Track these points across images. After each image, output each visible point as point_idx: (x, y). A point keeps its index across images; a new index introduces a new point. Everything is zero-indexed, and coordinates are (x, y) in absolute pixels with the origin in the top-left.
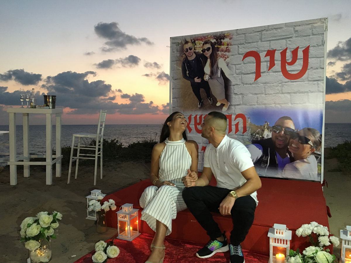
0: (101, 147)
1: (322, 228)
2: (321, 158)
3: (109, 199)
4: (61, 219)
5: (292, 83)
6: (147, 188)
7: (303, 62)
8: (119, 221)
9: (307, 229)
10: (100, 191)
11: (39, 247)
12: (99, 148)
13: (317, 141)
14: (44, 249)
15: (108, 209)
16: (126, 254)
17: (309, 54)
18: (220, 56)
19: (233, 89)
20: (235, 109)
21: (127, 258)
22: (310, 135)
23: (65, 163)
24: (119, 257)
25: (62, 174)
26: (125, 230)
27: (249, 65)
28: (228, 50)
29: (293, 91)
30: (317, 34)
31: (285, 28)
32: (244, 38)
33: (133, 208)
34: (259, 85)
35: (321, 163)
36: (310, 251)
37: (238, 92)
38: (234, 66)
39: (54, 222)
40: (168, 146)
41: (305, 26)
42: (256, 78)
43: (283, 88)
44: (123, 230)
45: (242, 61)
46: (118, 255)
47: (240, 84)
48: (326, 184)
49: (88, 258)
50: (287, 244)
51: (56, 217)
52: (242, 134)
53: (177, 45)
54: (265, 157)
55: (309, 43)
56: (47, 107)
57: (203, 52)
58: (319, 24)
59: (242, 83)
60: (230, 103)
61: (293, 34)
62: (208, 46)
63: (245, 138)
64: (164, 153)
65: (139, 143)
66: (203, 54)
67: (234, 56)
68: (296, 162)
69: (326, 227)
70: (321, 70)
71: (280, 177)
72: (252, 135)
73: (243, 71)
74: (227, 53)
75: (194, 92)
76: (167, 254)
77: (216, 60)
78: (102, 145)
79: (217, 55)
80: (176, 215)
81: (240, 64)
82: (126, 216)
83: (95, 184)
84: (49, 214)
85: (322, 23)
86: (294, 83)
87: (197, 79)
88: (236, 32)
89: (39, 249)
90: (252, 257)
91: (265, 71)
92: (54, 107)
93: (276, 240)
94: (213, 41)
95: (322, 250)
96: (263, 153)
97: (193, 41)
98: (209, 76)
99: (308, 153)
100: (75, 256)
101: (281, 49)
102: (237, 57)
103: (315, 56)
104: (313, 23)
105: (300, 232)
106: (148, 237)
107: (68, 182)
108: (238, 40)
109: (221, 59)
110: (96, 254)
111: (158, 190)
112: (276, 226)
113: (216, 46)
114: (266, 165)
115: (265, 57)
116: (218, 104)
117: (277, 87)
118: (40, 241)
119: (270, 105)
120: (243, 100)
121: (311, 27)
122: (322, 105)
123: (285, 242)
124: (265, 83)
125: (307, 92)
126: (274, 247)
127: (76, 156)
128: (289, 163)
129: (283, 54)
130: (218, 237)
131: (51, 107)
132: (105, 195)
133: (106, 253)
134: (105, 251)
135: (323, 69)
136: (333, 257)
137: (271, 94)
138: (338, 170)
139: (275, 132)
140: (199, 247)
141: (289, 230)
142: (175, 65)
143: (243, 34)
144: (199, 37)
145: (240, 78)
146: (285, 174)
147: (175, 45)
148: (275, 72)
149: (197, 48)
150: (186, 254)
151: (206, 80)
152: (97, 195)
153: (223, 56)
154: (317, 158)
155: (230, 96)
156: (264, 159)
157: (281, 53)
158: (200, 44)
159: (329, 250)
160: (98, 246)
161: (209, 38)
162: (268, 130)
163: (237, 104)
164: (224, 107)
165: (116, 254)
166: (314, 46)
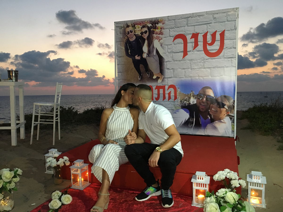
0: (59, 113)
1: (234, 173)
2: (234, 119)
3: (64, 156)
4: (21, 174)
5: (212, 60)
6: (95, 147)
7: (220, 43)
8: (73, 174)
9: (222, 175)
10: (56, 150)
11: (2, 198)
12: (56, 114)
13: (231, 105)
14: (7, 200)
15: (63, 165)
16: (78, 200)
17: (225, 37)
18: (155, 38)
19: (166, 65)
20: (168, 81)
21: (78, 204)
22: (226, 101)
23: (28, 127)
24: (72, 203)
25: (26, 136)
26: (77, 181)
27: (178, 45)
28: (161, 33)
29: (213, 66)
30: (231, 21)
31: (206, 16)
32: (174, 24)
33: (84, 163)
34: (186, 62)
35: (234, 123)
36: (221, 192)
37: (170, 68)
38: (166, 46)
39: (15, 177)
40: (115, 111)
41: (222, 14)
42: (184, 56)
43: (205, 64)
44: (75, 181)
45: (173, 42)
46: (71, 201)
47: (171, 61)
48: (238, 140)
49: (46, 205)
50: (206, 187)
51: (17, 173)
52: (173, 101)
53: (120, 29)
54: (191, 119)
55: (224, 28)
56: (11, 80)
57: (141, 35)
58: (232, 12)
59: (173, 60)
60: (164, 77)
61: (212, 21)
62: (145, 29)
63: (176, 104)
64: (111, 116)
65: (92, 110)
66: (141, 36)
67: (166, 38)
68: (216, 123)
69: (236, 173)
70: (234, 50)
71: (203, 134)
72: (181, 101)
73: (174, 51)
74: (161, 36)
75: (135, 68)
76: (112, 199)
77: (152, 41)
78: (59, 112)
79: (152, 37)
80: (118, 167)
81: (171, 45)
82: (78, 169)
83: (54, 144)
84: (10, 171)
85: (235, 12)
86: (213, 60)
87: (137, 56)
88: (167, 18)
89: (3, 200)
90: (180, 198)
91: (191, 50)
92: (16, 80)
93: (198, 184)
94: (150, 25)
95: (231, 191)
96: (190, 116)
97: (133, 25)
98: (147, 54)
99: (225, 115)
100: (35, 204)
101: (203, 32)
102: (169, 39)
103: (229, 38)
104: (228, 12)
105: (216, 177)
106: (96, 186)
107: (31, 143)
108: (169, 25)
109: (156, 40)
110: (52, 202)
111: (103, 148)
112: (198, 173)
113: (152, 30)
114: (192, 125)
115: (191, 39)
116: (155, 77)
117: (200, 63)
118: (3, 193)
119: (195, 78)
120: (174, 74)
121: (226, 15)
122: (235, 77)
123: (205, 186)
124: (191, 60)
125: (223, 67)
126: (196, 190)
127: (37, 121)
128: (210, 123)
129: (205, 36)
130: (153, 184)
131: (14, 81)
132: (60, 153)
133: (60, 201)
134: (60, 199)
135: (235, 49)
136: (238, 196)
137: (195, 69)
138: (248, 128)
139: (199, 99)
140: (137, 192)
141: (208, 176)
142: (119, 45)
143: (173, 20)
144: (138, 22)
145: (171, 56)
146: (206, 132)
147: (118, 28)
148: (199, 51)
149: (137, 31)
150: (127, 199)
151: (144, 58)
152: (54, 153)
153: (158, 38)
154: (231, 119)
155: (164, 70)
156: (190, 120)
157: (203, 36)
158: (139, 28)
159: (236, 191)
160: (54, 195)
161: (146, 23)
162: (193, 97)
163: (169, 77)
164: (159, 80)
165: (70, 201)
166: (228, 30)
